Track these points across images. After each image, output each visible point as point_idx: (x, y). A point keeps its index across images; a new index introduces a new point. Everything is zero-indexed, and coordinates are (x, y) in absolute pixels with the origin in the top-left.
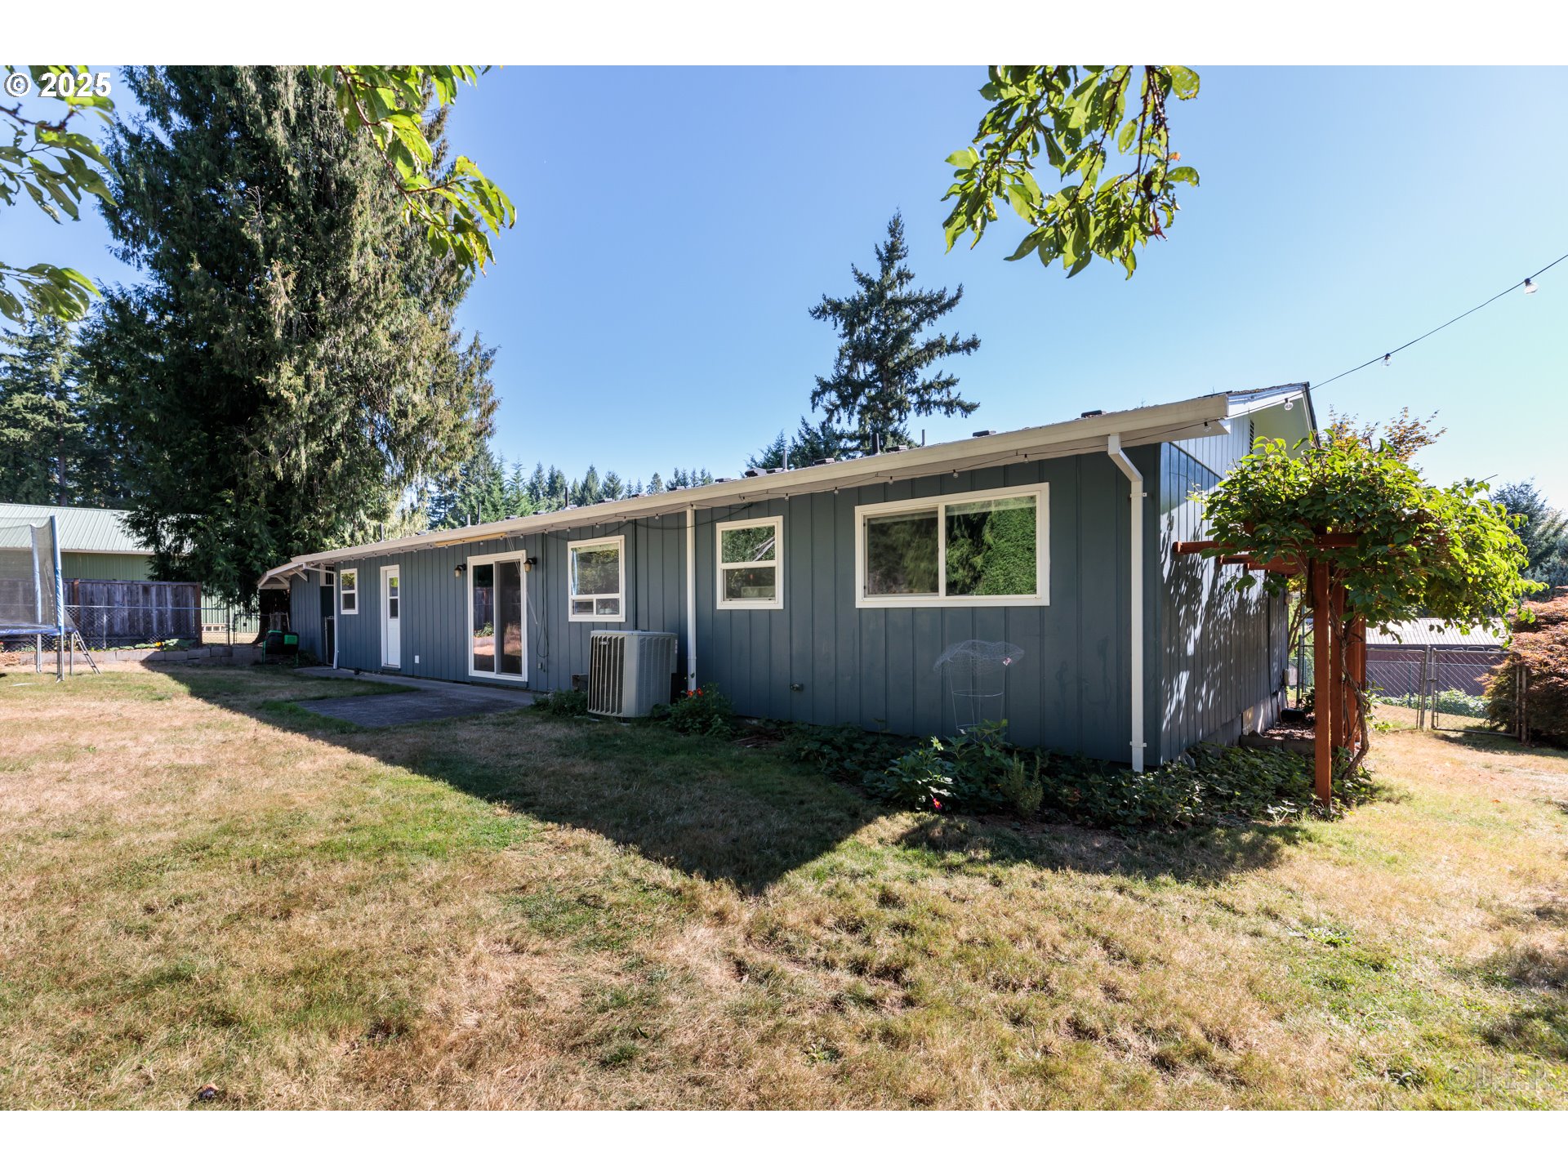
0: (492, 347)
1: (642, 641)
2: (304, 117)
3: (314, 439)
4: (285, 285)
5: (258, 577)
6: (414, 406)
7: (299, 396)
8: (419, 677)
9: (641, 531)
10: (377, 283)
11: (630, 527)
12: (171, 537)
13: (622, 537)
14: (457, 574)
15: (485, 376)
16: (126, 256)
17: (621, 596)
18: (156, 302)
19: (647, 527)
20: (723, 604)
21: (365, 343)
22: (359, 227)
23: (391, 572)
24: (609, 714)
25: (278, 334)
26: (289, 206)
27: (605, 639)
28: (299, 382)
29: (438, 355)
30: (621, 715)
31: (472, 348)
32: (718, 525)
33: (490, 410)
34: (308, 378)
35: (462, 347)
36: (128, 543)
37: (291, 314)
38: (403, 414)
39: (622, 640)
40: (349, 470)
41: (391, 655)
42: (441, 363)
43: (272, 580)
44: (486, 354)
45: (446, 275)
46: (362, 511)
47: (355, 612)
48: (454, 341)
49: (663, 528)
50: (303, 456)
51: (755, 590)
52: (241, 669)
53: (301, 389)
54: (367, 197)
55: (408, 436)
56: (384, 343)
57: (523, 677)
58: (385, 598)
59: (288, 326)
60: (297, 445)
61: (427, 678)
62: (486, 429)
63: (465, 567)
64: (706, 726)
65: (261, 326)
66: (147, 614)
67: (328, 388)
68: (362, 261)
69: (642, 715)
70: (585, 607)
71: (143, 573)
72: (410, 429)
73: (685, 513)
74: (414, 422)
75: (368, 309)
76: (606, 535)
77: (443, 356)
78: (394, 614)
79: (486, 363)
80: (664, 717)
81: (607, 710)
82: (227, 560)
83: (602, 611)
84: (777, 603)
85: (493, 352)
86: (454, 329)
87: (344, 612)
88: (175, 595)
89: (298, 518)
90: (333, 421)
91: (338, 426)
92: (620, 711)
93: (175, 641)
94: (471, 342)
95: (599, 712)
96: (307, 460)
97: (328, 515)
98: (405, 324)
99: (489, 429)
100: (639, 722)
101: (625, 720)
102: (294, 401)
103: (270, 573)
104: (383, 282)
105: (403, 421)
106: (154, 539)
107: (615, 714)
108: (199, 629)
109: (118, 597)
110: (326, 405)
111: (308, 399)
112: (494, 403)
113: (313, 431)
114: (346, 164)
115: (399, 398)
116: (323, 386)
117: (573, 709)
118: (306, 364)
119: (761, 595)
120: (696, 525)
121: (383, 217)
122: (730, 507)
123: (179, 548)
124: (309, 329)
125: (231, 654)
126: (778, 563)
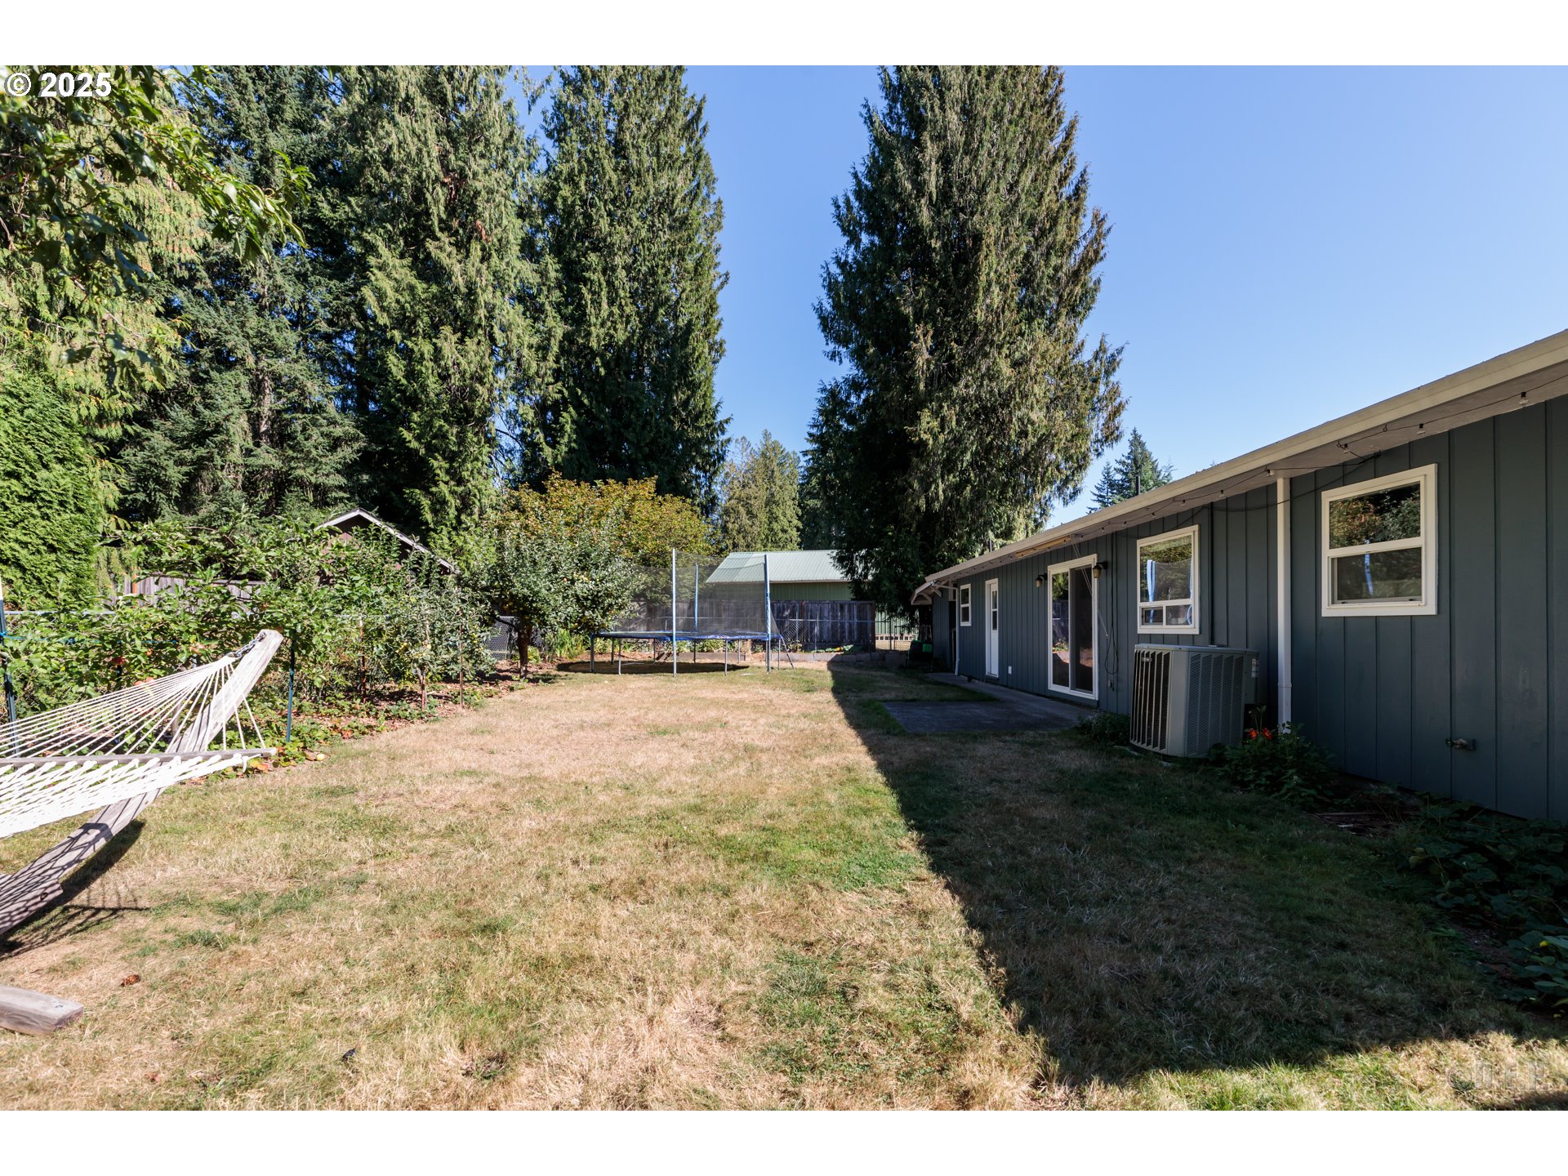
0: (1118, 346)
1: (1193, 658)
2: (945, 194)
3: (949, 473)
4: (926, 342)
5: (911, 593)
6: (1033, 423)
7: (935, 438)
8: (1011, 688)
9: (1220, 517)
10: (998, 317)
11: (1206, 512)
12: (862, 565)
13: (1196, 527)
14: (1038, 584)
15: (1112, 379)
16: (833, 356)
17: (1193, 601)
18: (855, 386)
19: (1227, 510)
20: (1331, 609)
21: (992, 375)
22: (985, 270)
23: (993, 585)
24: (1150, 748)
25: (922, 386)
26: (933, 275)
27: (1148, 655)
28: (935, 424)
29: (1060, 368)
30: (1164, 751)
31: (1097, 353)
32: (1324, 494)
33: (1116, 412)
34: (943, 419)
35: (1086, 356)
36: (836, 574)
37: (932, 367)
38: (1023, 434)
39: (1167, 656)
40: (979, 495)
41: (993, 667)
42: (1063, 376)
43: (920, 597)
44: (1112, 355)
45: (1071, 286)
46: (990, 533)
47: (968, 624)
48: (1079, 350)
49: (1246, 510)
50: (940, 489)
51: (1387, 586)
52: (888, 671)
53: (936, 430)
54: (991, 241)
55: (1027, 454)
56: (1006, 369)
57: (1094, 696)
58: (989, 609)
59: (930, 382)
60: (935, 481)
61: (1017, 689)
62: (1112, 433)
63: (1046, 576)
64: (1275, 784)
65: (909, 384)
66: (843, 626)
67: (958, 423)
68: (988, 301)
69: (1193, 755)
70: (1155, 616)
71: (847, 596)
72: (1029, 448)
73: (1275, 484)
74: (1033, 440)
75: (992, 343)
76: (1178, 527)
77: (1064, 368)
78: (995, 627)
79: (1112, 365)
80: (1220, 760)
81: (1148, 744)
82: (891, 582)
83: (1173, 620)
84: (1426, 604)
85: (1120, 351)
86: (1079, 339)
87: (963, 624)
88: (859, 611)
89: (941, 542)
90: (963, 452)
91: (968, 457)
92: (1163, 746)
93: (850, 647)
94: (1096, 347)
95: (1139, 745)
96: (944, 491)
97: (960, 538)
98: (1029, 348)
99: (1117, 433)
100: (1186, 764)
101: (1166, 758)
102: (931, 442)
103: (918, 591)
104: (1003, 312)
105: (1023, 441)
106: (851, 570)
107: (1157, 749)
108: (874, 638)
109: (826, 614)
110: (958, 440)
111: (941, 438)
112: (1120, 404)
113: (949, 465)
114: (976, 218)
115: (1020, 419)
116: (954, 423)
117: (1114, 737)
118: (941, 407)
119: (1398, 594)
120: (1293, 499)
121: (1006, 253)
122: (1344, 465)
123: (866, 576)
124: (945, 376)
125: (884, 659)
126: (1427, 541)
